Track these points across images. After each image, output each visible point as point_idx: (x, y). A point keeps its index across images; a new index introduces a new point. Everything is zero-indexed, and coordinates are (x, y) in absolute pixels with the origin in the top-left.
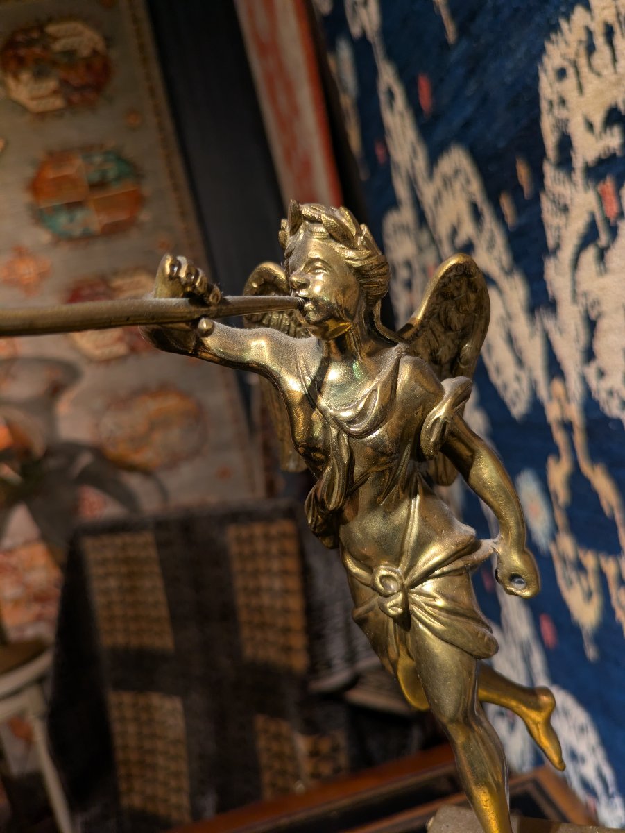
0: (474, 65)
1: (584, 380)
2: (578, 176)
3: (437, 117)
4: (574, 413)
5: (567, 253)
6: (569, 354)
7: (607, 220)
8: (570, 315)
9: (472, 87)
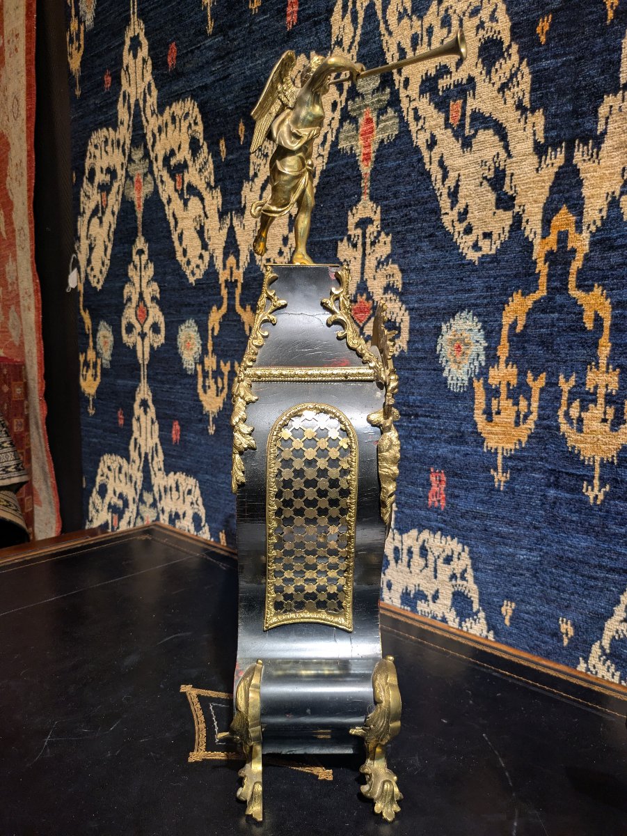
0: (224, 55)
3: (178, 74)
4: (239, 275)
5: (259, 182)
6: (245, 240)
9: (218, 66)
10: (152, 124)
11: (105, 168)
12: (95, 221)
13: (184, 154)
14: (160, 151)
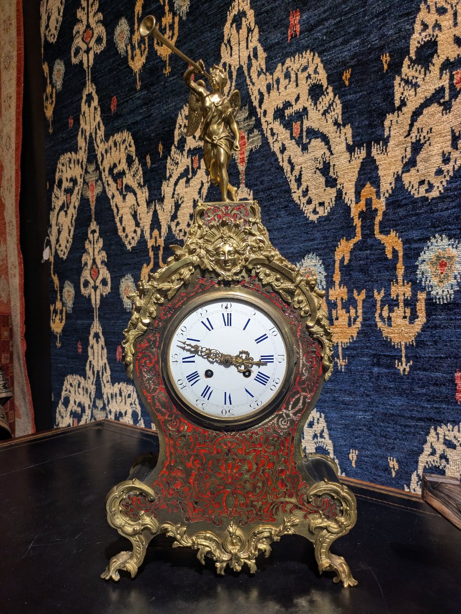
0: (148, 102)
1: (169, 228)
2: (185, 153)
3: (118, 116)
4: (161, 242)
5: (173, 180)
6: (164, 218)
7: (193, 168)
8: (169, 204)
9: (144, 109)
10: (101, 148)
11: (69, 179)
12: (62, 213)
13: (123, 166)
14: (106, 165)
